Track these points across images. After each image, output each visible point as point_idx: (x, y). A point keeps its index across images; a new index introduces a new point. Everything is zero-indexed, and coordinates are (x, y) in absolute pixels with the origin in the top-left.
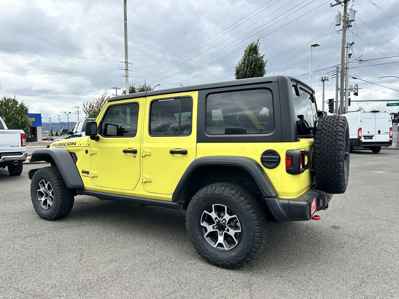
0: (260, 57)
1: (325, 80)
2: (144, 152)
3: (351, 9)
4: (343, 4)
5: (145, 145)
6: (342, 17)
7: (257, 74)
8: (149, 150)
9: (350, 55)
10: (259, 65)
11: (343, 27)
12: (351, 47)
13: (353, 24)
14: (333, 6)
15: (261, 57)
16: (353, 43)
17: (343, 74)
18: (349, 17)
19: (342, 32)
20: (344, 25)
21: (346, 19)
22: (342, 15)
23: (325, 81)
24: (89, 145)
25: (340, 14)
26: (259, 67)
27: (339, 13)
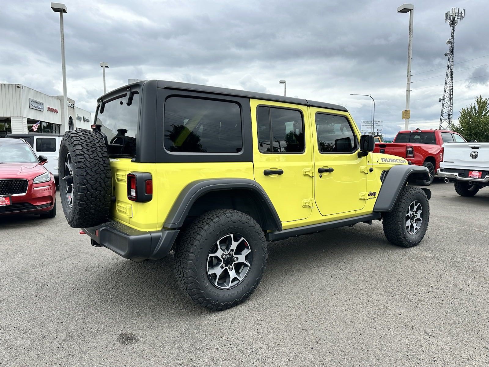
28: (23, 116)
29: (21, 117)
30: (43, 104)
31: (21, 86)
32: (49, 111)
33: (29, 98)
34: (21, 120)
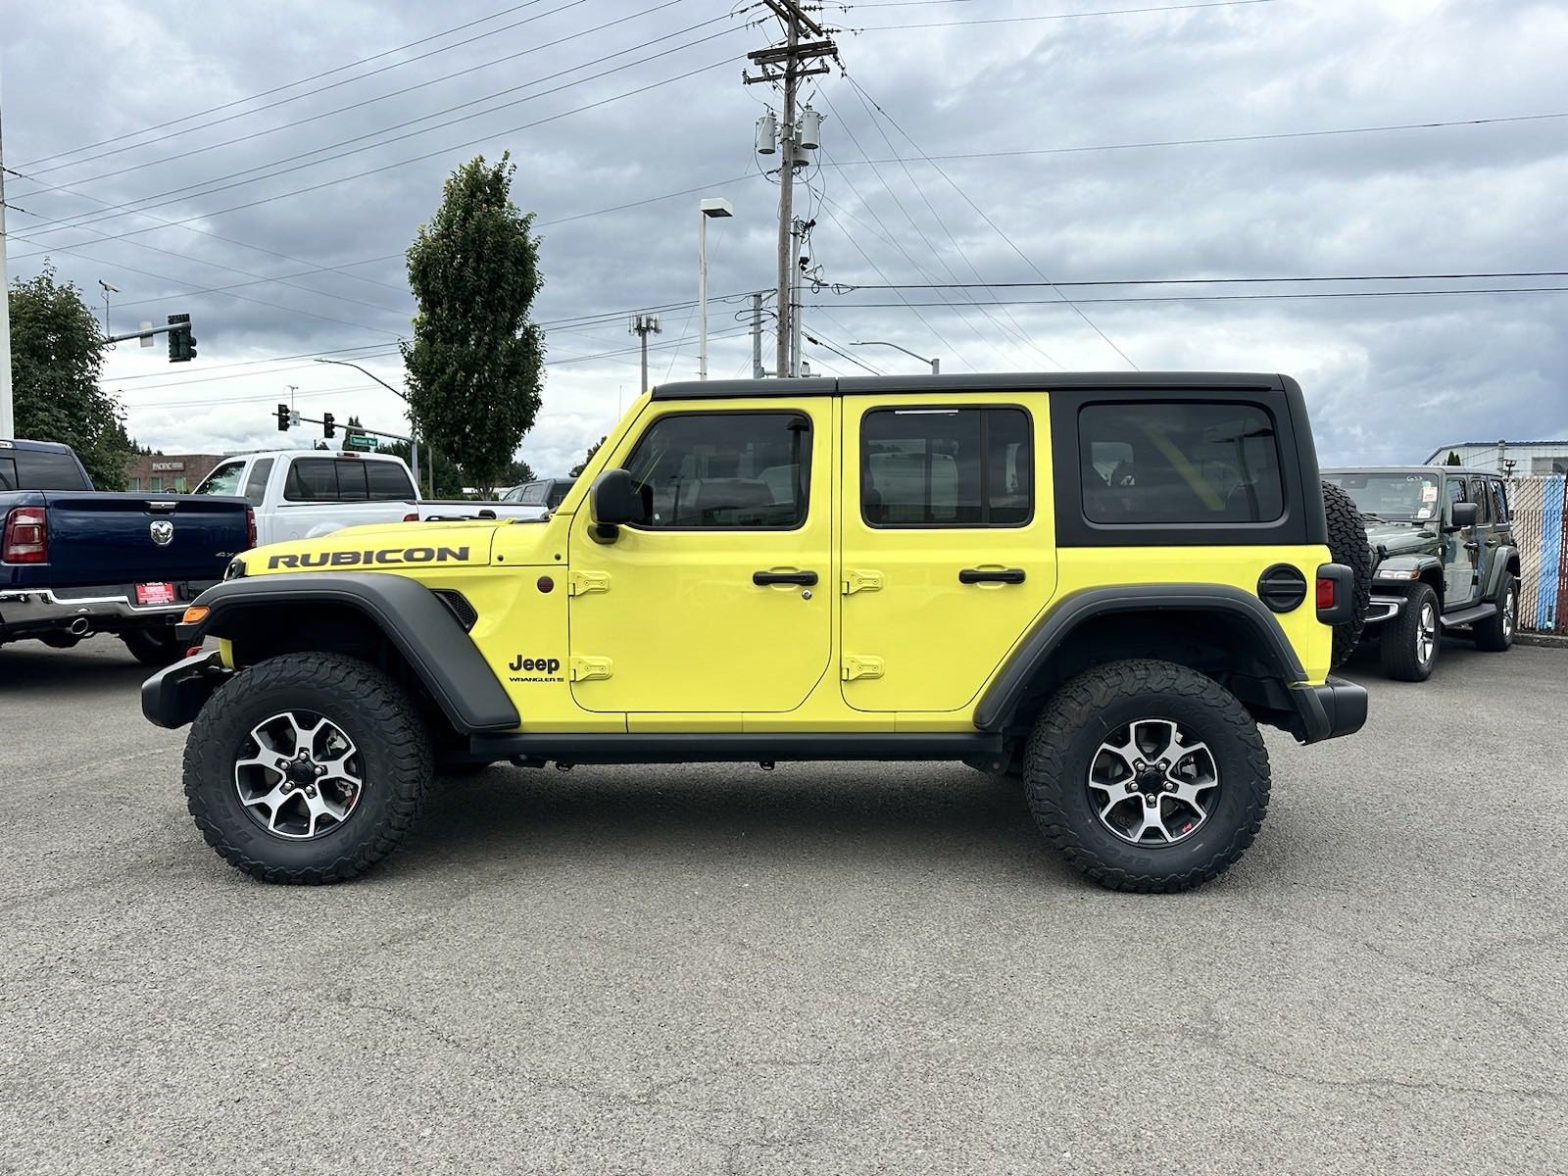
0: (515, 221)
1: (648, 328)
2: (856, 579)
3: (807, 107)
4: (782, 82)
5: (850, 557)
6: (779, 128)
7: (509, 285)
8: (875, 574)
9: (804, 261)
10: (514, 251)
11: (785, 163)
12: (806, 236)
13: (810, 156)
14: (749, 81)
15: (522, 221)
16: (813, 223)
17: (784, 325)
18: (800, 131)
19: (780, 179)
20: (787, 155)
21: (791, 136)
22: (781, 119)
23: (647, 333)
24: (558, 557)
25: (773, 114)
26: (517, 258)
27: (771, 111)
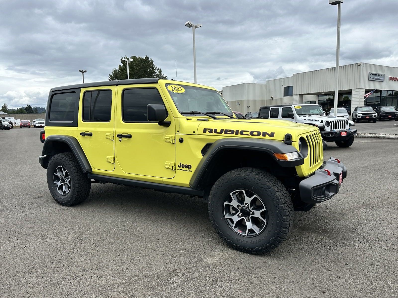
28: (361, 88)
29: (359, 88)
30: (384, 76)
31: (362, 64)
32: (391, 80)
33: (369, 72)
34: (359, 91)
